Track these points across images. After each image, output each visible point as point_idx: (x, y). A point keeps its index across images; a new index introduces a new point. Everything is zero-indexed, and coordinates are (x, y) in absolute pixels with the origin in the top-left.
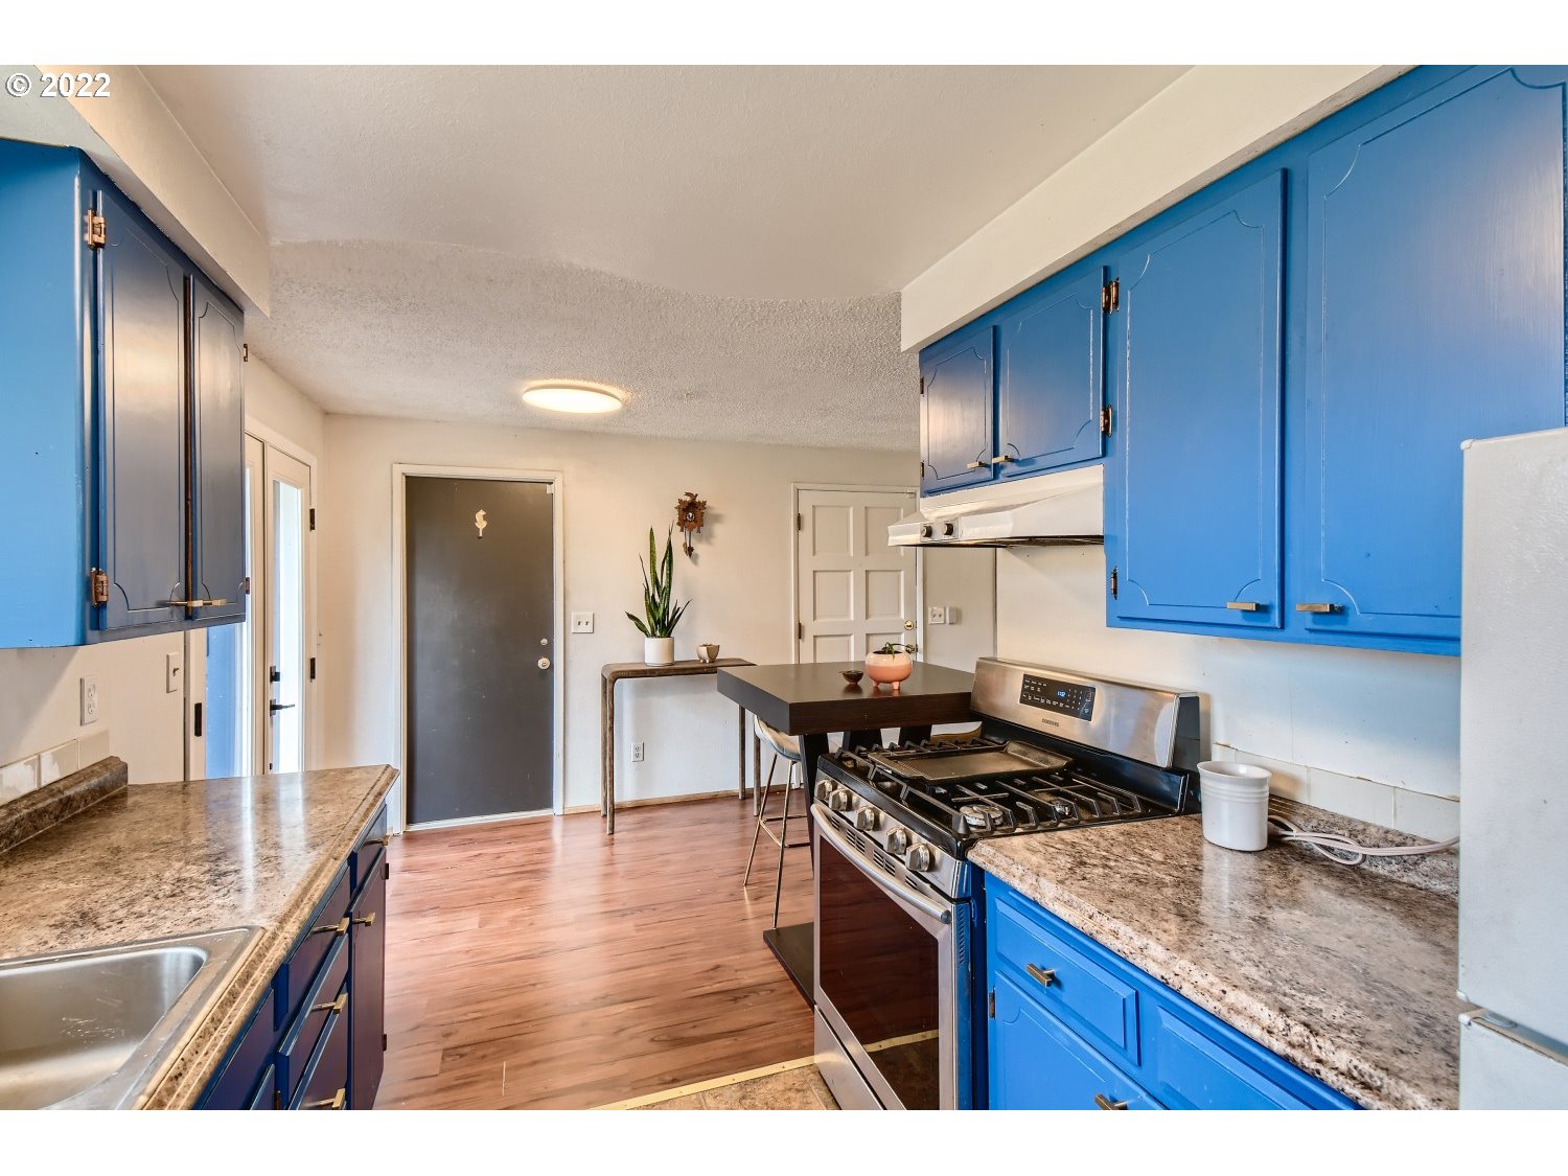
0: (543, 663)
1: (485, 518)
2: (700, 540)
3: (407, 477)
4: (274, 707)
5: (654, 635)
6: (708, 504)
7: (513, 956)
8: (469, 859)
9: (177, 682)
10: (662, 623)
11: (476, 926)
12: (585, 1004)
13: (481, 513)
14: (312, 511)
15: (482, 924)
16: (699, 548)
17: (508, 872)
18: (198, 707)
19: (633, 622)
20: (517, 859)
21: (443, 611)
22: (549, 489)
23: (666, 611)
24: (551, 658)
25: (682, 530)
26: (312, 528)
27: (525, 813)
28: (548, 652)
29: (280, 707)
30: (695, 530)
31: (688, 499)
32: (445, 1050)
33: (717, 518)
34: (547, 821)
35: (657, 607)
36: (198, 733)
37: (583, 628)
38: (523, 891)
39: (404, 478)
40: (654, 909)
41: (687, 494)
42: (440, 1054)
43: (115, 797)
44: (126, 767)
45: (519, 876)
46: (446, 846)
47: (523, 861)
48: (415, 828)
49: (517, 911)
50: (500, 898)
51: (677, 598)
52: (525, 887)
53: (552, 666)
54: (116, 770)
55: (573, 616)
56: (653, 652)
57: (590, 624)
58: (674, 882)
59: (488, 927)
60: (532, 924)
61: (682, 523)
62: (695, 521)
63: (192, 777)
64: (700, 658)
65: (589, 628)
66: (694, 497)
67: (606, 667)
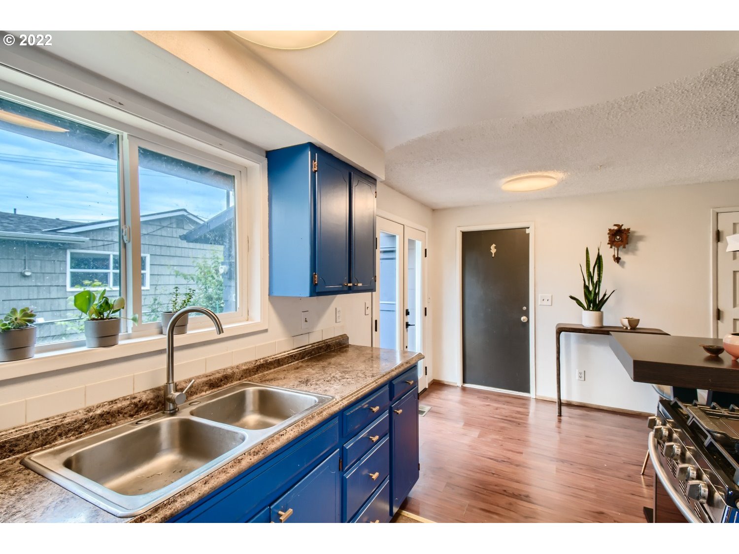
0: (524, 319)
1: (495, 248)
2: (626, 253)
3: (462, 232)
4: (407, 325)
5: (588, 309)
6: (631, 230)
7: (488, 456)
8: (484, 406)
9: (369, 311)
10: (594, 302)
11: (477, 436)
12: (515, 495)
13: (494, 245)
14: (426, 250)
15: (479, 436)
16: (624, 257)
17: (499, 417)
18: (376, 321)
19: (575, 301)
20: (505, 413)
21: (476, 291)
22: (528, 231)
23: (597, 294)
24: (528, 317)
25: (611, 247)
26: (426, 256)
27: (517, 392)
28: (527, 313)
29: (410, 325)
30: (622, 247)
31: (616, 228)
32: (447, 483)
33: (641, 238)
34: (527, 399)
35: (590, 292)
36: (376, 330)
37: (545, 302)
38: (503, 428)
39: (461, 233)
40: (571, 465)
41: (615, 225)
42: (445, 483)
43: (343, 347)
44: (348, 338)
45: (502, 421)
46: (476, 397)
47: (507, 414)
48: (466, 385)
49: (497, 437)
50: (491, 428)
51: (605, 288)
52: (504, 427)
53: (528, 321)
54: (345, 337)
55: (539, 296)
56: (588, 319)
57: (550, 301)
58: (591, 455)
59: (481, 439)
60: (502, 445)
61: (612, 243)
62: (622, 241)
63: (374, 346)
64: (624, 326)
65: (549, 303)
66: (620, 226)
67: (558, 324)
